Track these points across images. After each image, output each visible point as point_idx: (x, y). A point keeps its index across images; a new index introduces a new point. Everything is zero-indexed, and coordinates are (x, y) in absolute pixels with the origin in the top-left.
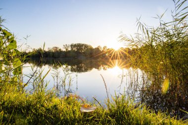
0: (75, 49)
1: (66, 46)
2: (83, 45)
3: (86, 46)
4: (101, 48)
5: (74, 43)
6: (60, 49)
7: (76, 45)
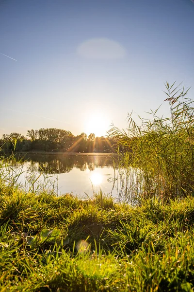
0: (46, 137)
1: (31, 133)
2: (59, 130)
3: (63, 133)
4: (86, 137)
5: (45, 128)
6: (22, 137)
7: (47, 130)
